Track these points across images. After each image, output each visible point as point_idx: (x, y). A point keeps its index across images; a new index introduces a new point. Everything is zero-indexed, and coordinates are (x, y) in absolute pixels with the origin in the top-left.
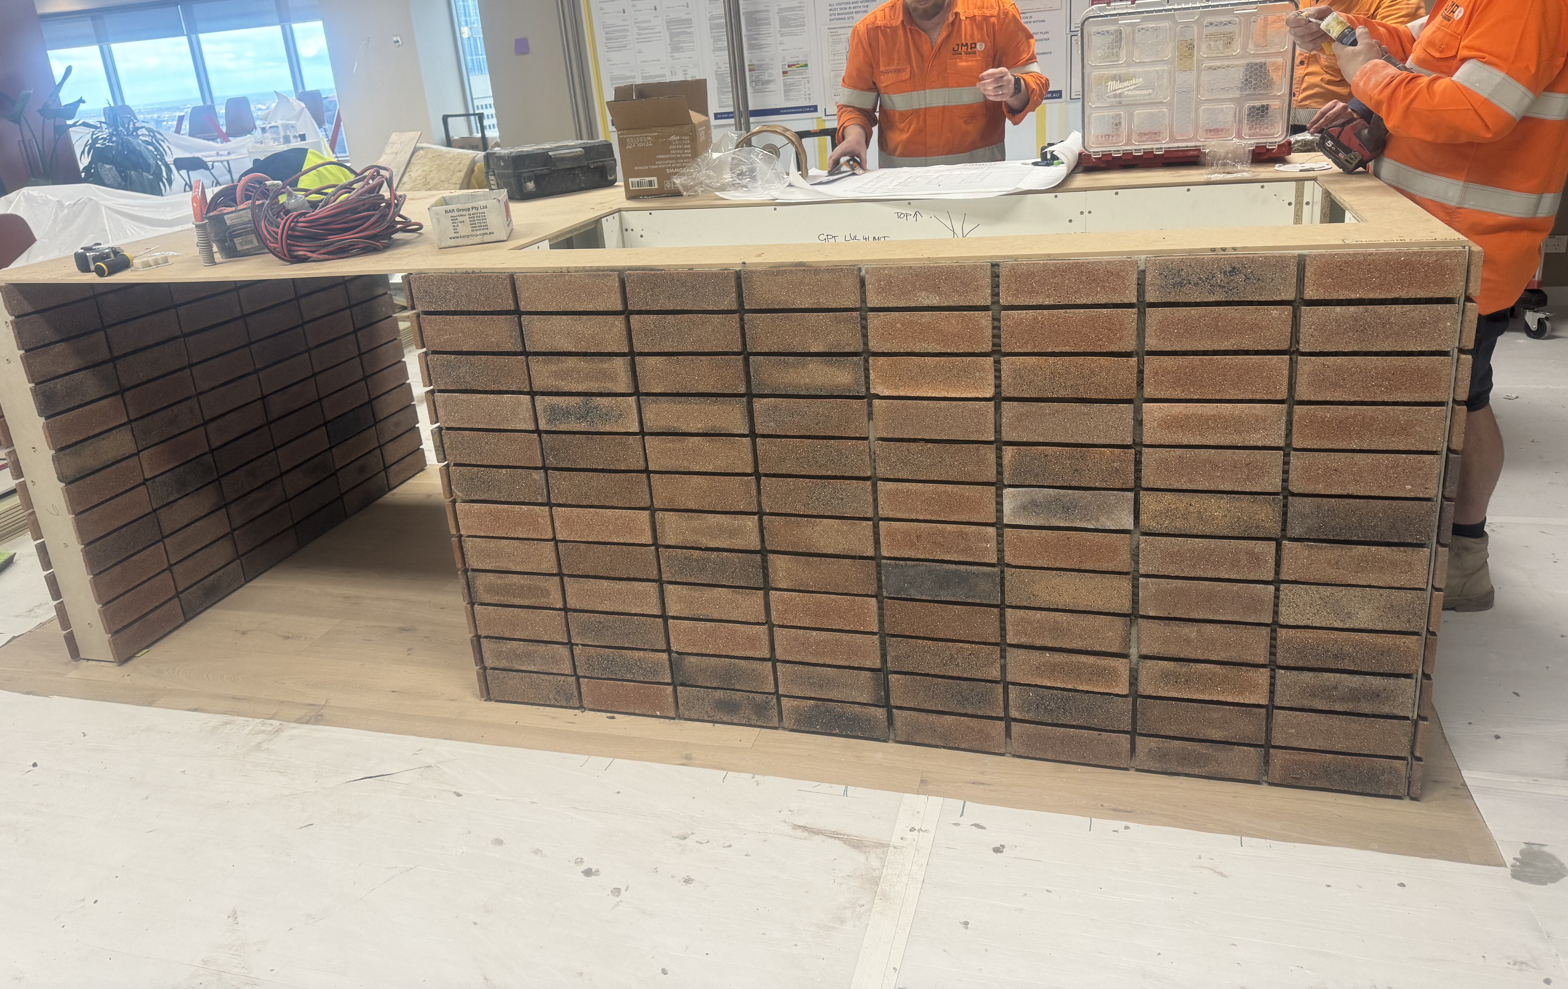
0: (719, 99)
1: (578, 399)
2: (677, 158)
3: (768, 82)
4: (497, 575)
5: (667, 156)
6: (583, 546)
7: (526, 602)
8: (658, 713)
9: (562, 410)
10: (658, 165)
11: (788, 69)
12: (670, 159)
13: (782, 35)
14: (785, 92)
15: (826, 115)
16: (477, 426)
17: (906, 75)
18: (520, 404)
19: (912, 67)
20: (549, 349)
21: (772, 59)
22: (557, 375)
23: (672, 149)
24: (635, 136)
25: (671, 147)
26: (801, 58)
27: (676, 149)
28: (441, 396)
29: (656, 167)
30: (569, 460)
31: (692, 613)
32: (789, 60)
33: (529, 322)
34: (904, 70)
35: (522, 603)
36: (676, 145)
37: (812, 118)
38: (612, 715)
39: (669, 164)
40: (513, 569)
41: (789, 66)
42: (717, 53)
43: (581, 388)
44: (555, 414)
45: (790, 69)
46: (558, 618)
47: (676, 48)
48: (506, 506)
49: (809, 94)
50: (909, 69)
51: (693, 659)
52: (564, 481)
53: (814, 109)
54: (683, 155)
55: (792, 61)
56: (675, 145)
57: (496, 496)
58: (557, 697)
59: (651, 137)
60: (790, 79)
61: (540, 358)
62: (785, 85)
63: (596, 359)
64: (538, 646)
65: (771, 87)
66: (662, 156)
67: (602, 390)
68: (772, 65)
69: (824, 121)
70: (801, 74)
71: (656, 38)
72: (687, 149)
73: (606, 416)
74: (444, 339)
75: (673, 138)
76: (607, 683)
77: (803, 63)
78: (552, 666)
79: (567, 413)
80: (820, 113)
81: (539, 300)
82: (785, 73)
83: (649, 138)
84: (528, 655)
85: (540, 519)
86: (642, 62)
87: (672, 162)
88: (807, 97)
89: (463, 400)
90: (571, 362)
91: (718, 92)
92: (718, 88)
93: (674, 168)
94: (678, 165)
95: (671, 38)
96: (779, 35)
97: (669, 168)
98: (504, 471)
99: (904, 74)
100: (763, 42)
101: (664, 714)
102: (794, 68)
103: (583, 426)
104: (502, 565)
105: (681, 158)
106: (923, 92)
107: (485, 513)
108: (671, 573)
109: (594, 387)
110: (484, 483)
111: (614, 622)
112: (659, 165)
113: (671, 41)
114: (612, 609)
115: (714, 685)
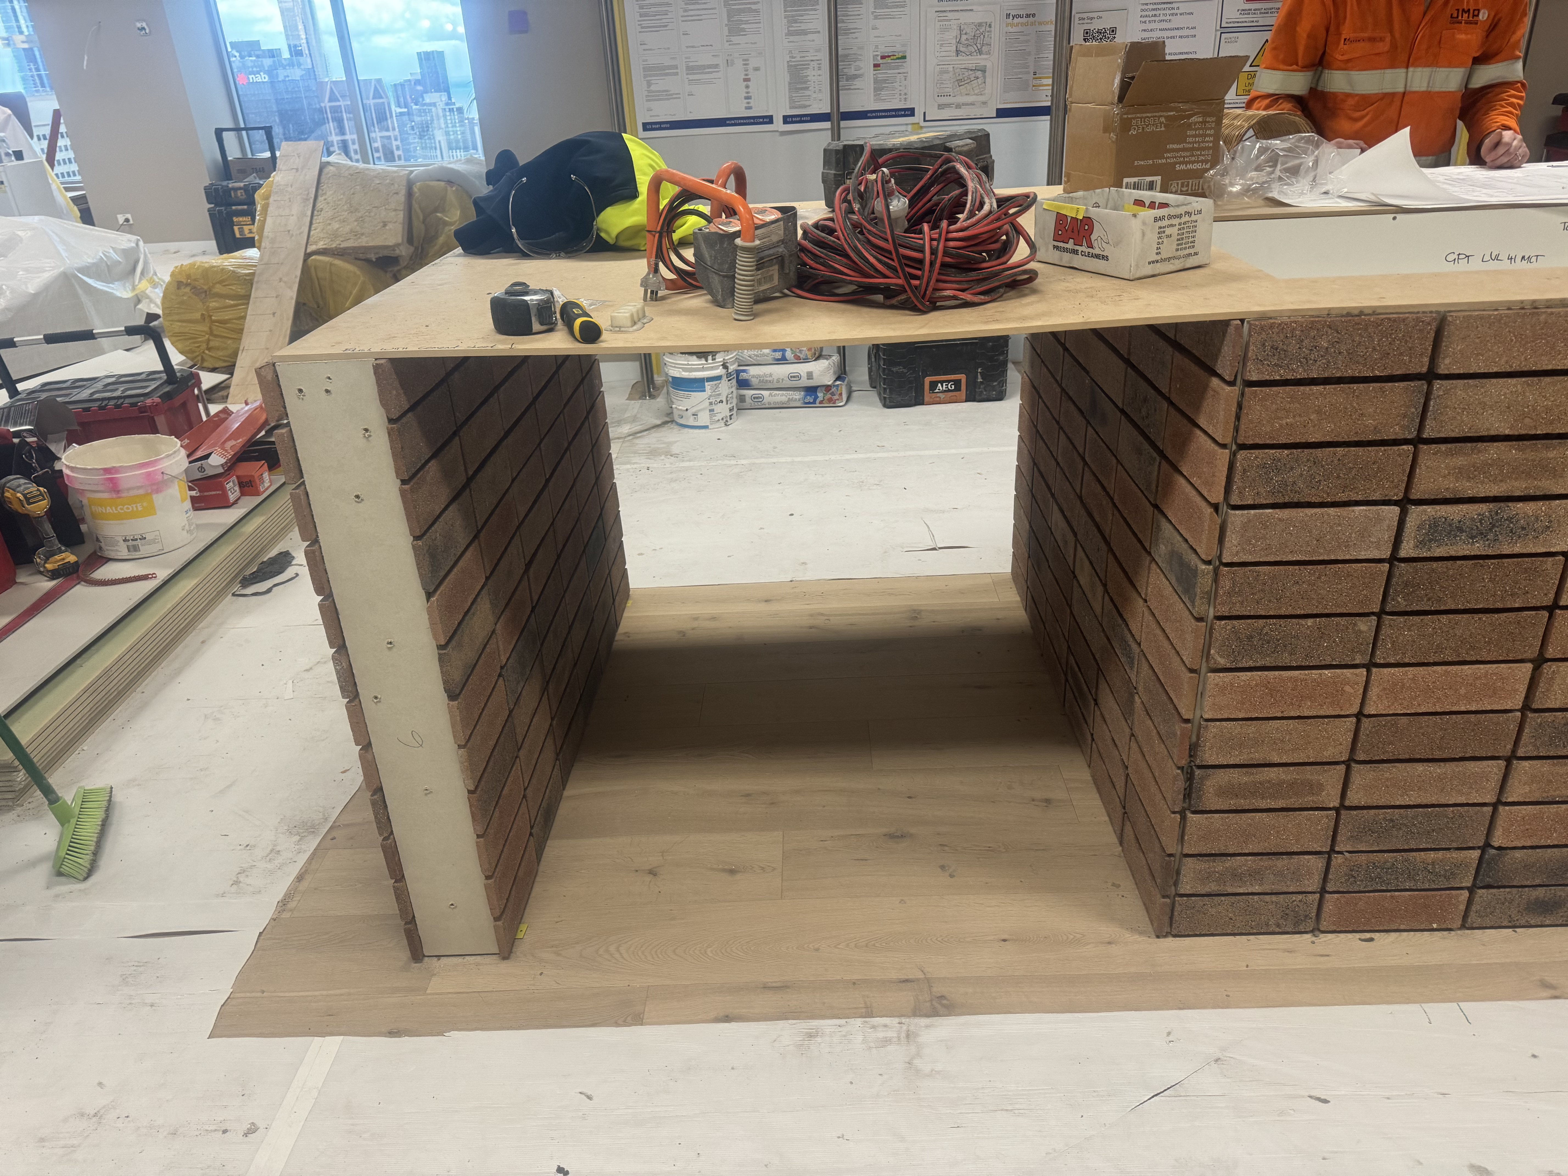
0: (791, 97)
1: (1483, 508)
2: (1193, 149)
3: (855, 77)
4: (1244, 770)
5: (1181, 146)
6: (1405, 720)
7: (1281, 804)
8: (1435, 926)
9: (1450, 525)
10: (1166, 158)
11: (881, 61)
12: (1184, 150)
13: (876, 18)
14: (876, 90)
15: (925, 121)
16: (1290, 558)
17: (1383, 47)
18: (1379, 520)
19: (1393, 36)
20: (1466, 432)
21: (861, 48)
22: (1461, 473)
23: (1190, 136)
24: (1144, 115)
25: (1189, 133)
26: (898, 48)
27: (1195, 136)
28: (1242, 515)
29: (1164, 161)
30: (1429, 600)
31: (1545, 795)
32: (883, 50)
33: (1447, 392)
34: (1382, 39)
35: (1273, 805)
36: (1198, 129)
37: (907, 124)
38: (1368, 935)
39: (1181, 157)
40: (1276, 759)
41: (883, 57)
42: (792, 38)
43: (1495, 490)
44: (1436, 531)
45: (884, 61)
46: (1325, 820)
47: (735, 29)
48: (1297, 672)
49: (906, 94)
50: (1388, 39)
51: (1518, 854)
52: (1409, 630)
53: (910, 112)
54: (1202, 145)
55: (887, 51)
56: (1194, 130)
57: (1286, 659)
58: (1281, 922)
59: (1166, 117)
60: (882, 74)
61: (1443, 447)
62: (876, 81)
63: (1540, 443)
64: (1278, 859)
65: (858, 83)
66: (1175, 146)
67: (1531, 492)
68: (861, 55)
69: (922, 127)
70: (898, 68)
71: (709, 17)
72: (1210, 135)
73: (1525, 530)
74: (1281, 426)
75: (1194, 119)
76: (1369, 897)
77: (901, 55)
78: (1289, 883)
79: (1456, 530)
80: (918, 118)
81: (1478, 355)
82: (876, 66)
83: (1163, 120)
84: (1255, 875)
85: (1347, 688)
86: (687, 47)
87: (1186, 154)
88: (903, 97)
89: (1280, 520)
90: (1494, 451)
91: (790, 89)
92: (790, 83)
93: (1186, 163)
94: (1193, 159)
95: (729, 16)
96: (872, 17)
97: (1180, 163)
98: (1310, 622)
99: (1381, 44)
100: (851, 26)
101: (1444, 926)
102: (888, 60)
103: (1478, 548)
104: (1258, 756)
105: (1198, 149)
106: (1403, 71)
107: (1257, 685)
108: (1535, 746)
109: (1518, 487)
110: (1268, 643)
111: (1415, 817)
112: (1168, 159)
113: (729, 21)
114: (1419, 801)
115: (1537, 882)
